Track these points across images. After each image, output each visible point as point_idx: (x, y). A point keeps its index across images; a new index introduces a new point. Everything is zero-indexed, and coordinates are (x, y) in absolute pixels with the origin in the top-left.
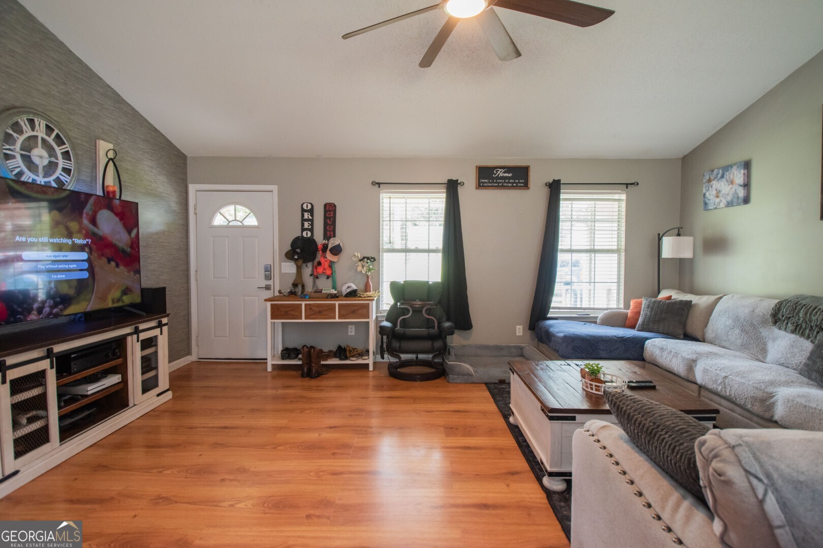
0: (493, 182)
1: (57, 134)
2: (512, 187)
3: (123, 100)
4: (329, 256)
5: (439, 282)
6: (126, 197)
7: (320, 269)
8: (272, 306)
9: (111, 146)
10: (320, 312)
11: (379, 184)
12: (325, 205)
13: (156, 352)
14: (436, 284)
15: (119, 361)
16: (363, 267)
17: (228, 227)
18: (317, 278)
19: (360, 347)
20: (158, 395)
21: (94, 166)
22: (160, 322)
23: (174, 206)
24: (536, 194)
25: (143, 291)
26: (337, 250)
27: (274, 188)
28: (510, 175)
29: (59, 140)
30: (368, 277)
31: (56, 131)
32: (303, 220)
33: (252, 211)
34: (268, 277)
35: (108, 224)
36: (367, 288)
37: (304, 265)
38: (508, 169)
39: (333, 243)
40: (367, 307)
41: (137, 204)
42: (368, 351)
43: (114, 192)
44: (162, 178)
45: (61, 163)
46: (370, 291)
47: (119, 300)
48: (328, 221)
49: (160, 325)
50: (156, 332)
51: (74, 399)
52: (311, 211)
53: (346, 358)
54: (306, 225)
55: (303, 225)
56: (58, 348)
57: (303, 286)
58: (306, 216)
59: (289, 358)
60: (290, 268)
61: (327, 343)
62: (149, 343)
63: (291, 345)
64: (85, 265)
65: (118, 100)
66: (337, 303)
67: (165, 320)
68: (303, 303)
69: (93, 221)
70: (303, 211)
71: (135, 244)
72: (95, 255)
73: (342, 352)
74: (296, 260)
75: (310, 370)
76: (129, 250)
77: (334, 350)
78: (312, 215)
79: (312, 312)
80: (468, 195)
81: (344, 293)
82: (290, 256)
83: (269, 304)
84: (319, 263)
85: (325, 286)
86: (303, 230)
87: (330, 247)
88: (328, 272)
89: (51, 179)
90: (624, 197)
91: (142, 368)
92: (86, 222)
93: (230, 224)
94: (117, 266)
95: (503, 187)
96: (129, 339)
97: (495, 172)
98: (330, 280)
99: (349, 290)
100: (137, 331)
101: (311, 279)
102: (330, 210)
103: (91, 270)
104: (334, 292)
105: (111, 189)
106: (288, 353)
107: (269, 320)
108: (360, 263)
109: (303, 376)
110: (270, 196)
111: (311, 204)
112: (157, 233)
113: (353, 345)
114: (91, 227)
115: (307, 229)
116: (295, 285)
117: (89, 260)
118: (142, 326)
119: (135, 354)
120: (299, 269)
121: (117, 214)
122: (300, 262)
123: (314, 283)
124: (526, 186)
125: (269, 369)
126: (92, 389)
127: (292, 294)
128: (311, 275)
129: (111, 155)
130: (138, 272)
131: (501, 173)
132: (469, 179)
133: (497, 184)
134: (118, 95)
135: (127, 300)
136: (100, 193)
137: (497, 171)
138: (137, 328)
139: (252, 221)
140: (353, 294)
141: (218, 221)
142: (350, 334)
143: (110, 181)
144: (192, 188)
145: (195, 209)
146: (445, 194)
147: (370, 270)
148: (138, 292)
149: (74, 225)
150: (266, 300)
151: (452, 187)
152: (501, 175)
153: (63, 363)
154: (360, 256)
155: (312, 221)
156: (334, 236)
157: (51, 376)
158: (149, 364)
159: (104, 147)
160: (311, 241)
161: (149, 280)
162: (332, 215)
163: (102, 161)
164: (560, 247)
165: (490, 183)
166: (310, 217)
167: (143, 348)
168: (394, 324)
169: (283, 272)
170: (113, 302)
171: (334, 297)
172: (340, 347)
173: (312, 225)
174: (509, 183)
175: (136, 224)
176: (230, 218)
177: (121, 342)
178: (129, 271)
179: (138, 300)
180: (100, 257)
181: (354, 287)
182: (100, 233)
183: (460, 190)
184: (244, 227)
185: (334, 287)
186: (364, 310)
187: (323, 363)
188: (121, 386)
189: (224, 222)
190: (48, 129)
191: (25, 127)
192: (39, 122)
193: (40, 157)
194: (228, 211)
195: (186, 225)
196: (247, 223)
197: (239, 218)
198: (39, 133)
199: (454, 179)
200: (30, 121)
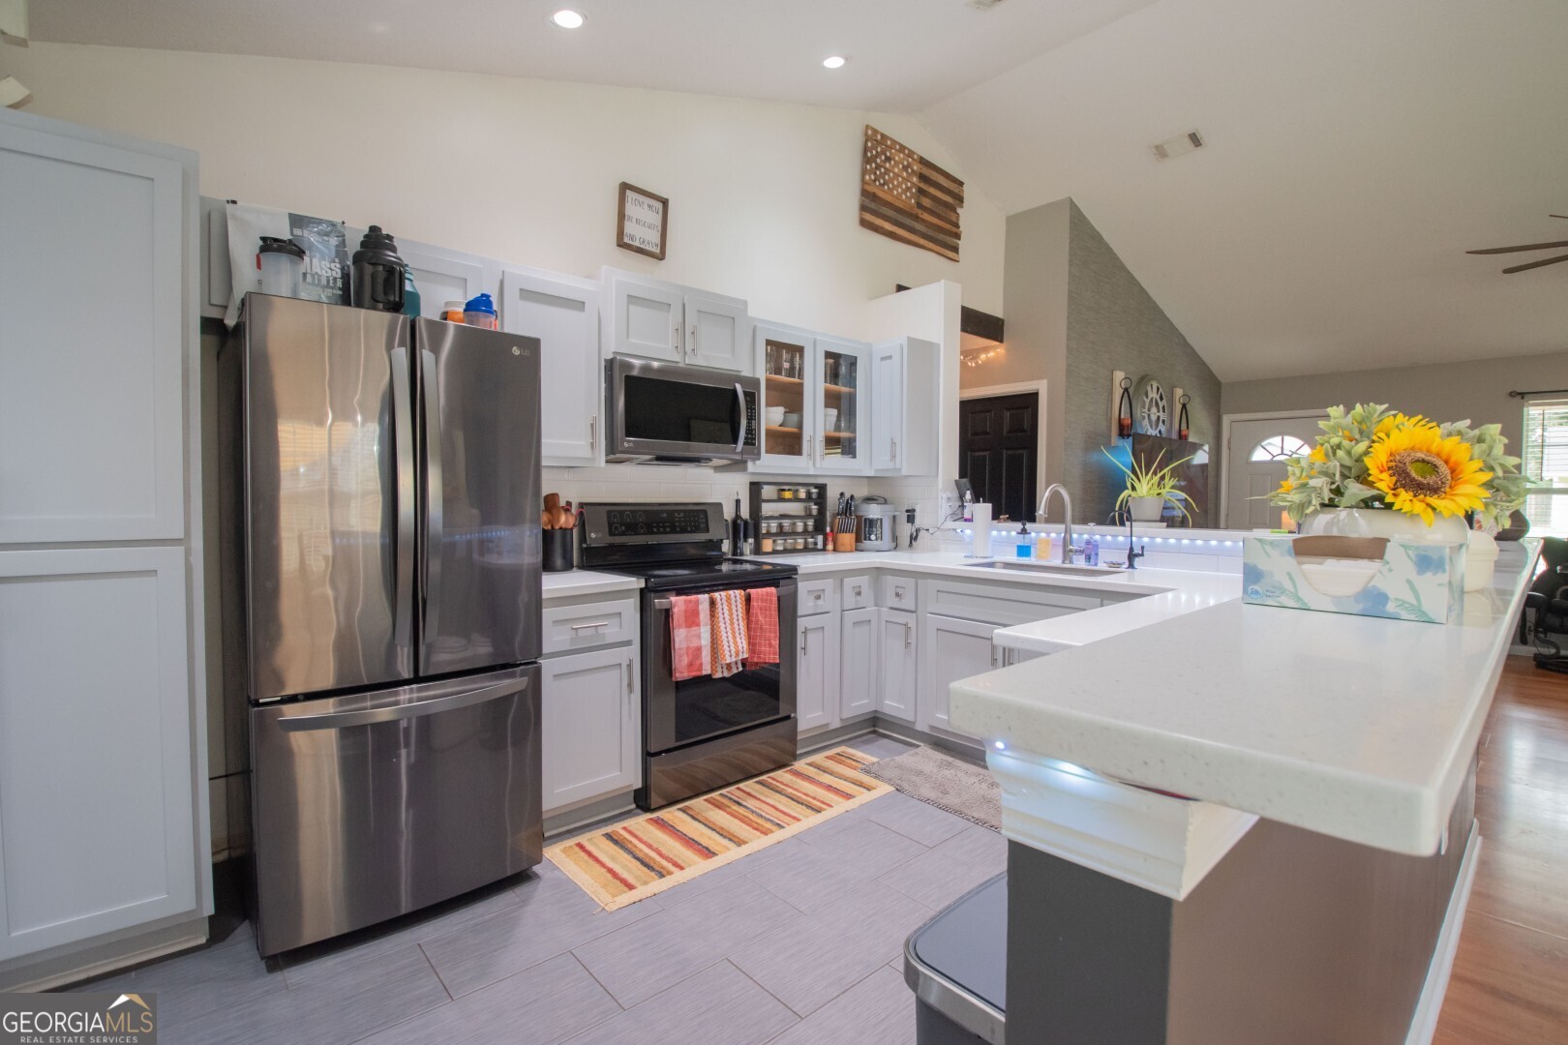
1: (1161, 393)
3: (1187, 342)
9: (1183, 392)
11: (1523, 394)
17: (1271, 462)
21: (1172, 413)
29: (1161, 398)
31: (1161, 390)
33: (1307, 442)
44: (1205, 413)
45: (1161, 414)
72: (1189, 495)
76: (1202, 489)
89: (1158, 431)
93: (1275, 459)
105: (1184, 433)
114: (1188, 471)
129: (1183, 401)
141: (1259, 455)
144: (1226, 419)
145: (1230, 442)
159: (1179, 392)
163: (1178, 407)
168: (1550, 595)
176: (1276, 452)
184: (1294, 461)
189: (1267, 457)
190: (1158, 389)
191: (1150, 392)
192: (1155, 386)
193: (1154, 413)
194: (1273, 443)
195: (1218, 462)
196: (1298, 456)
197: (1288, 451)
198: (1154, 395)
200: (1152, 386)
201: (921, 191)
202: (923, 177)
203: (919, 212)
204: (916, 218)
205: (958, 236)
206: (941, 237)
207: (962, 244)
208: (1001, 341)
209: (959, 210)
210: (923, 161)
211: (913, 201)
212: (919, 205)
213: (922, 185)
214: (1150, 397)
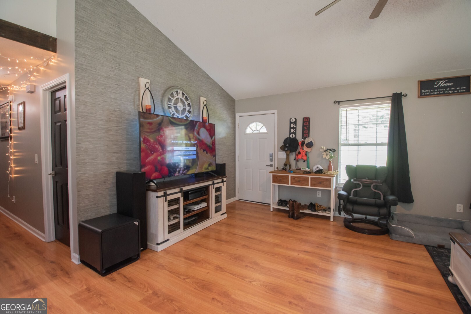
0: (435, 91)
1: (186, 96)
2: (454, 93)
3: (210, 77)
4: (305, 148)
5: (384, 167)
6: (211, 122)
7: (300, 156)
8: (273, 175)
9: (205, 99)
10: (299, 181)
11: (339, 102)
12: (304, 119)
13: (221, 194)
14: (382, 168)
15: (206, 197)
16: (327, 155)
17: (253, 134)
18: (298, 161)
19: (325, 205)
20: (221, 215)
21: (199, 109)
22: (223, 180)
23: (230, 125)
25: (216, 164)
26: (310, 145)
27: (275, 111)
28: (451, 84)
29: (187, 99)
30: (330, 162)
31: (185, 95)
32: (291, 128)
33: (264, 125)
34: (271, 160)
35: (204, 134)
36: (329, 169)
37: (291, 153)
38: (450, 80)
39: (307, 141)
40: (329, 181)
41: (215, 124)
42: (330, 208)
43: (206, 120)
44: (225, 112)
45: (187, 108)
46: (332, 171)
47: (207, 169)
48: (305, 128)
49: (223, 182)
50: (221, 185)
51: (189, 212)
52: (295, 123)
53: (315, 211)
54: (292, 131)
55: (290, 131)
56: (185, 188)
57: (290, 166)
58: (292, 125)
59: (282, 205)
60: (283, 155)
61: (304, 200)
62: (218, 190)
63: (283, 198)
64: (195, 153)
65: (208, 77)
66: (310, 177)
67: (225, 179)
68: (290, 175)
69: (198, 134)
70: (291, 123)
71: (214, 143)
72: (199, 148)
73: (312, 206)
74: (286, 151)
75: (293, 214)
76: (211, 146)
77: (308, 205)
78: (296, 125)
79: (295, 181)
80: (411, 103)
81: (314, 171)
82: (283, 148)
83: (272, 174)
84: (299, 153)
85: (303, 166)
86: (290, 133)
87: (306, 143)
88: (305, 158)
89: (184, 116)
91: (215, 201)
92: (195, 133)
93: (254, 132)
94: (207, 153)
95: (444, 94)
96: (210, 187)
97: (436, 83)
98: (306, 162)
99: (317, 169)
100: (213, 184)
101: (295, 161)
102: (306, 121)
103: (197, 155)
104: (308, 170)
105: (205, 119)
106: (281, 202)
107: (272, 184)
108: (325, 153)
109: (289, 217)
110: (273, 115)
111: (295, 118)
112: (223, 138)
113: (320, 203)
114: (197, 136)
115: (292, 133)
116: (285, 165)
117: (196, 151)
118: (216, 181)
119: (213, 194)
120: (288, 156)
121: (207, 130)
122: (288, 152)
123: (296, 164)
124: (468, 91)
125: (272, 210)
126: (196, 208)
127: (284, 170)
128: (295, 159)
129: (205, 103)
130: (215, 156)
131: (442, 84)
132: (411, 91)
133: (438, 93)
134: (208, 75)
135: (210, 169)
136: (201, 121)
137: (438, 83)
138: (213, 182)
139: (264, 130)
140: (320, 172)
141: (249, 131)
142: (318, 196)
143: (205, 115)
144: (237, 115)
145: (238, 125)
146: (390, 104)
147: (331, 157)
148: (214, 165)
149: (191, 135)
150: (270, 172)
151: (397, 99)
152: (442, 85)
153: (186, 195)
154: (325, 148)
155: (295, 128)
156: (309, 136)
157: (182, 200)
158: (218, 199)
159: (203, 99)
160: (295, 140)
161: (219, 161)
162: (307, 124)
163: (202, 106)
165: (431, 92)
166: (295, 126)
167: (216, 192)
168: (349, 193)
169: (279, 157)
170: (205, 170)
171: (308, 173)
172: (311, 203)
173: (296, 130)
174: (450, 90)
175: (214, 134)
176: (254, 129)
177: (207, 188)
178: (211, 156)
179: (214, 169)
180: (200, 149)
181: (321, 168)
182: (201, 138)
183: (404, 100)
184: (260, 133)
185: (308, 167)
186: (327, 182)
187: (301, 211)
188: (207, 208)
189: (251, 132)
190: (183, 94)
191: (175, 95)
192: (180, 92)
193: (180, 106)
194: (253, 125)
195: (235, 134)
196: (261, 131)
197: (258, 129)
198: (180, 96)
199: (398, 92)
200: (177, 92)
208: (54, 51)
214: (176, 97)
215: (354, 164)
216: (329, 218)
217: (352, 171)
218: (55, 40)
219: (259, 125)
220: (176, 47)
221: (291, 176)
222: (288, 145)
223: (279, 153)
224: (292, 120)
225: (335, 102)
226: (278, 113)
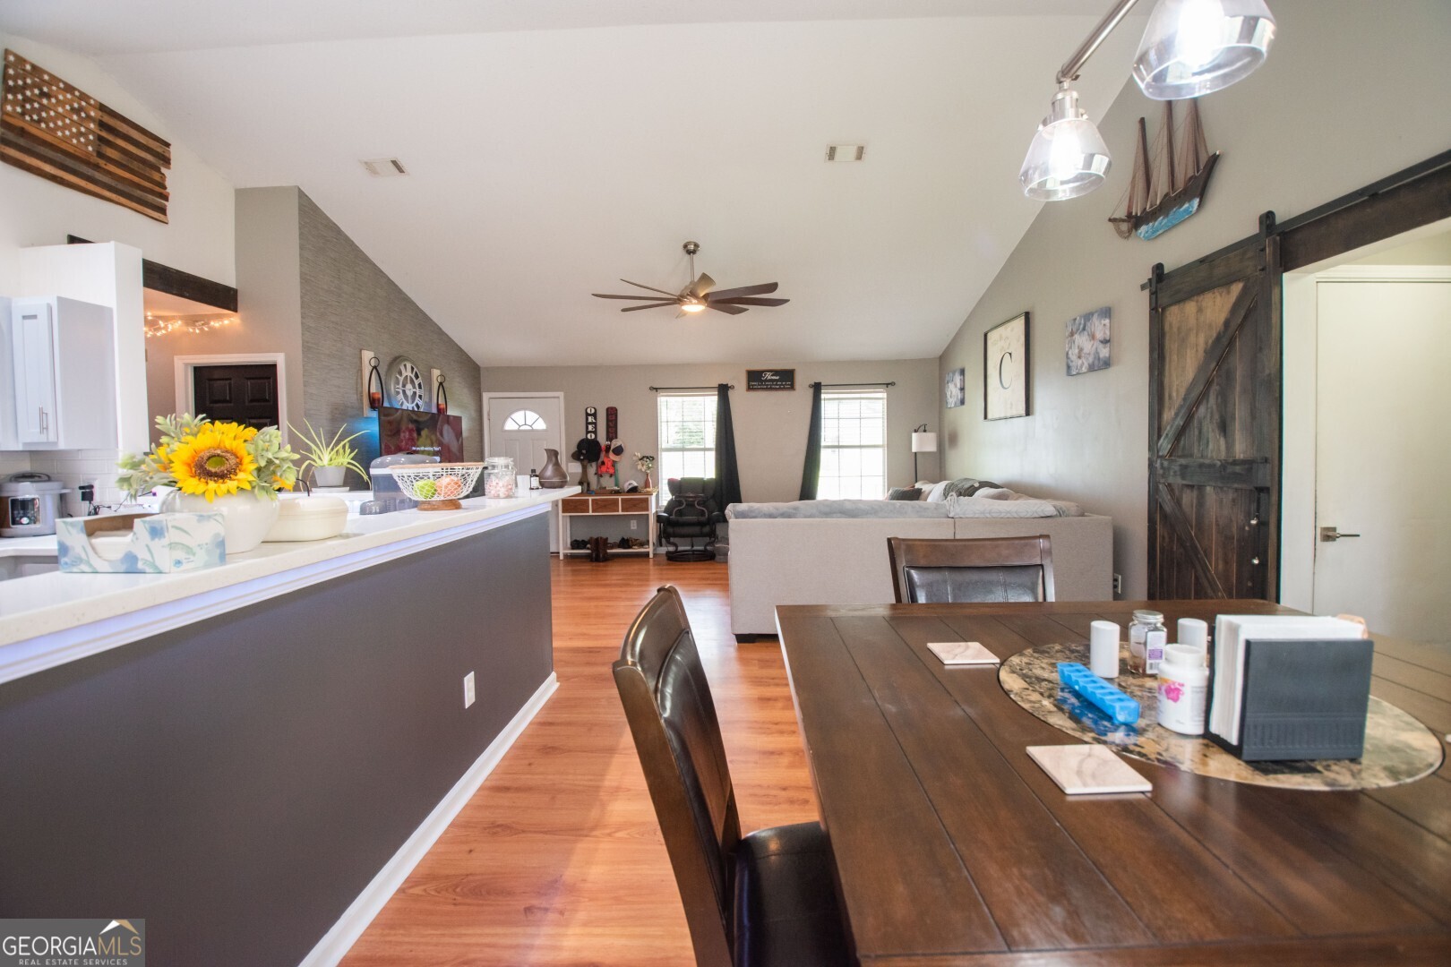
0: (763, 385)
2: (780, 389)
3: (442, 331)
4: (612, 456)
5: (712, 479)
6: (451, 412)
7: (604, 468)
8: (562, 500)
9: (440, 373)
10: (605, 506)
11: (656, 389)
12: (608, 409)
14: (710, 481)
16: (643, 465)
17: (519, 431)
18: (601, 476)
19: (642, 539)
21: (433, 391)
23: (473, 414)
24: (802, 395)
26: (619, 451)
27: (561, 394)
28: (777, 378)
29: (417, 377)
30: (647, 475)
31: (415, 370)
32: (588, 424)
33: (541, 416)
35: (448, 435)
36: (647, 485)
37: (589, 465)
38: (776, 372)
39: (615, 444)
40: (646, 501)
41: (460, 418)
42: (648, 541)
43: (444, 409)
44: (466, 391)
45: (418, 391)
46: (649, 487)
48: (610, 424)
52: (594, 415)
53: (630, 547)
54: (590, 428)
55: (587, 428)
57: (588, 484)
58: (590, 419)
59: (578, 548)
61: (614, 537)
63: (579, 539)
65: (440, 332)
66: (620, 498)
68: (590, 498)
69: (441, 434)
70: (587, 415)
71: (461, 449)
72: (443, 458)
73: (625, 543)
74: (581, 461)
75: (598, 555)
76: (458, 454)
77: (618, 542)
78: (595, 419)
79: (598, 506)
80: (739, 397)
81: (626, 490)
83: (560, 499)
84: (603, 463)
85: (608, 483)
86: (588, 432)
87: (612, 448)
88: (611, 471)
89: (414, 405)
90: (885, 395)
92: (438, 434)
93: (521, 428)
95: (771, 389)
97: (763, 375)
98: (613, 478)
99: (630, 487)
102: (612, 414)
104: (616, 488)
105: (442, 408)
106: (576, 544)
107: (561, 514)
108: (640, 462)
109: (592, 561)
110: (557, 401)
111: (594, 408)
113: (635, 537)
114: (441, 438)
115: (591, 432)
121: (451, 427)
123: (599, 482)
124: (792, 387)
125: (561, 557)
129: (441, 380)
131: (769, 376)
132: (739, 383)
133: (766, 387)
134: (440, 329)
136: (435, 410)
137: (765, 375)
139: (541, 425)
140: (634, 490)
141: (510, 425)
142: (632, 528)
143: (441, 402)
144: (486, 396)
145: (489, 415)
146: (717, 397)
147: (649, 468)
149: (433, 437)
151: (723, 391)
152: (769, 378)
154: (639, 455)
155: (595, 424)
156: (616, 438)
159: (436, 373)
160: (595, 443)
162: (614, 418)
163: (436, 385)
164: (823, 443)
165: (759, 385)
166: (594, 421)
168: (670, 514)
169: (570, 471)
171: (617, 492)
172: (623, 539)
173: (596, 428)
174: (777, 385)
175: (461, 433)
176: (522, 422)
181: (636, 484)
183: (730, 393)
184: (533, 430)
185: (617, 485)
186: (644, 504)
187: (609, 551)
189: (515, 427)
190: (412, 369)
191: (403, 371)
192: (409, 366)
193: (409, 389)
194: (519, 416)
195: (481, 430)
196: (535, 427)
197: (529, 422)
198: (409, 373)
199: (725, 383)
200: (405, 366)
201: (100, 139)
202: (102, 125)
203: (102, 163)
204: (97, 167)
205: (166, 198)
206: (138, 193)
207: (170, 206)
208: (235, 310)
209: (163, 170)
210: (102, 108)
211: (90, 148)
212: (100, 155)
213: (104, 134)
214: (404, 375)
215: (678, 477)
216: (647, 555)
217: (675, 486)
218: (235, 292)
219: (532, 416)
220: (400, 291)
221: (593, 500)
222: (584, 451)
223: (570, 464)
224: (589, 412)
225: (652, 389)
226: (565, 397)
